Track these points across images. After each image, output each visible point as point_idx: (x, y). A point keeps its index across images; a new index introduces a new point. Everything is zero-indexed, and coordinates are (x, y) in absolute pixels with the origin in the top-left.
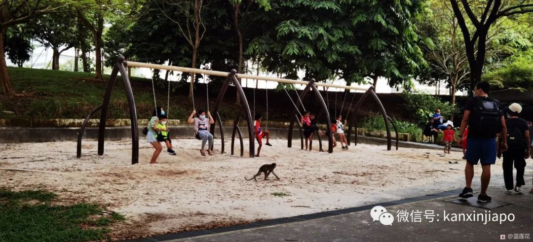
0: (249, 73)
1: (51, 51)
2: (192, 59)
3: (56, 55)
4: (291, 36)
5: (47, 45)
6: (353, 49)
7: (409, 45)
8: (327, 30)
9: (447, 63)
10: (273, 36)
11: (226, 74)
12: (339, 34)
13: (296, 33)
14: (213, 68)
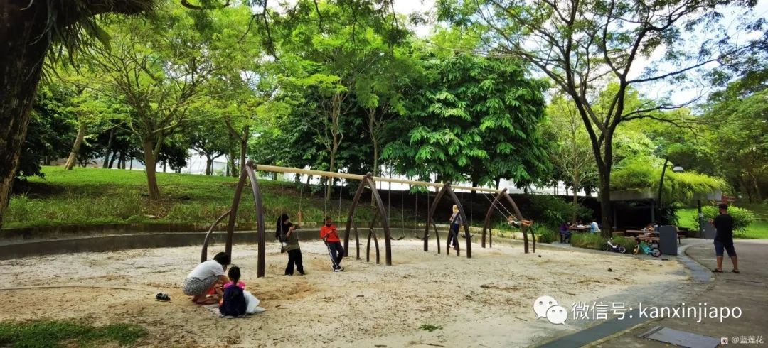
0: (382, 176)
1: (205, 158)
2: (330, 164)
3: (210, 162)
4: (423, 142)
5: (202, 154)
6: (481, 153)
7: (535, 149)
8: (457, 135)
9: (567, 165)
10: (407, 143)
11: (361, 177)
12: (468, 139)
13: (428, 139)
14: (351, 171)
